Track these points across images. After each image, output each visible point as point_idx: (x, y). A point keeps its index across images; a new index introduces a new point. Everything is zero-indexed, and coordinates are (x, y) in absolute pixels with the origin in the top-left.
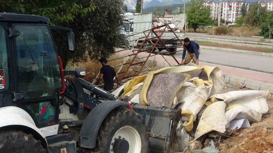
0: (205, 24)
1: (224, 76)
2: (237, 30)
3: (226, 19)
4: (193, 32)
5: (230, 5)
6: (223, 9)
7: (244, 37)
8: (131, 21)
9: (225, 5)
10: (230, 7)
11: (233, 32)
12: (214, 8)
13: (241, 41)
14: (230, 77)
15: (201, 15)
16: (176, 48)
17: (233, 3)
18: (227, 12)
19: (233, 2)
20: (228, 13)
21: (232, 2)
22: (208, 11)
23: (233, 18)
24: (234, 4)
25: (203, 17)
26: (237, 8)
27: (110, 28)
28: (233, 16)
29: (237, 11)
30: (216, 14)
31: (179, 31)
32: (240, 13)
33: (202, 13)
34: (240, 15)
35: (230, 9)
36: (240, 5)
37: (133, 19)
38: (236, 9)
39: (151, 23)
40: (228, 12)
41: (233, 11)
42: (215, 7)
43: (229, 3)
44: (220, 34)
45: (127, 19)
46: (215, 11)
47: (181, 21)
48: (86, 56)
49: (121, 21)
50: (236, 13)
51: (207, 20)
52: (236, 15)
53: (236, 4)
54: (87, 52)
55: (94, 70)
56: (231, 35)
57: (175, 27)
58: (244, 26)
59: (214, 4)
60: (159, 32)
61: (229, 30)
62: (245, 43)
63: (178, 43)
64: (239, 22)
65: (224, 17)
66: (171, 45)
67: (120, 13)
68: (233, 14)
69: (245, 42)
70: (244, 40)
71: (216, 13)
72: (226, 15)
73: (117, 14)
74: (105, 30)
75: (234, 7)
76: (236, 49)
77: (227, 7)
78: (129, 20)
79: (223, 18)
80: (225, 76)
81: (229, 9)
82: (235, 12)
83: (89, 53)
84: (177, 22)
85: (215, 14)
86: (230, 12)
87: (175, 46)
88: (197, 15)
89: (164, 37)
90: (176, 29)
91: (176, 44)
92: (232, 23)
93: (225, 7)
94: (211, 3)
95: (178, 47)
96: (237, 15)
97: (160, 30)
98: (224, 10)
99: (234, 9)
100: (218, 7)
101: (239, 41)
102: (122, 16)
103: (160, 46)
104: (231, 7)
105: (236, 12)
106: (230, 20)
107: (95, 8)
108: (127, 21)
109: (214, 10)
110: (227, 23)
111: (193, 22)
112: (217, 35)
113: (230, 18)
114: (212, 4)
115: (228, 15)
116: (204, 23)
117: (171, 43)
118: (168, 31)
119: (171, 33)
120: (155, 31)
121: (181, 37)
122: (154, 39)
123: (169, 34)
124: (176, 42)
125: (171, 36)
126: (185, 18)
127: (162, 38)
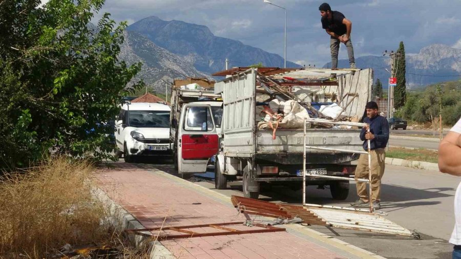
37: (222, 92)
39: (253, 102)
47: (358, 96)
57: (339, 113)
60: (278, 130)
66: (323, 172)
87: (335, 173)
89: (298, 145)
117: (321, 165)
118: (312, 125)
119: (321, 133)
120: (265, 126)
121: (355, 145)
122: (263, 154)
123: (313, 136)
124: (337, 160)
125: (322, 143)
126: (369, 84)
127: (291, 149)
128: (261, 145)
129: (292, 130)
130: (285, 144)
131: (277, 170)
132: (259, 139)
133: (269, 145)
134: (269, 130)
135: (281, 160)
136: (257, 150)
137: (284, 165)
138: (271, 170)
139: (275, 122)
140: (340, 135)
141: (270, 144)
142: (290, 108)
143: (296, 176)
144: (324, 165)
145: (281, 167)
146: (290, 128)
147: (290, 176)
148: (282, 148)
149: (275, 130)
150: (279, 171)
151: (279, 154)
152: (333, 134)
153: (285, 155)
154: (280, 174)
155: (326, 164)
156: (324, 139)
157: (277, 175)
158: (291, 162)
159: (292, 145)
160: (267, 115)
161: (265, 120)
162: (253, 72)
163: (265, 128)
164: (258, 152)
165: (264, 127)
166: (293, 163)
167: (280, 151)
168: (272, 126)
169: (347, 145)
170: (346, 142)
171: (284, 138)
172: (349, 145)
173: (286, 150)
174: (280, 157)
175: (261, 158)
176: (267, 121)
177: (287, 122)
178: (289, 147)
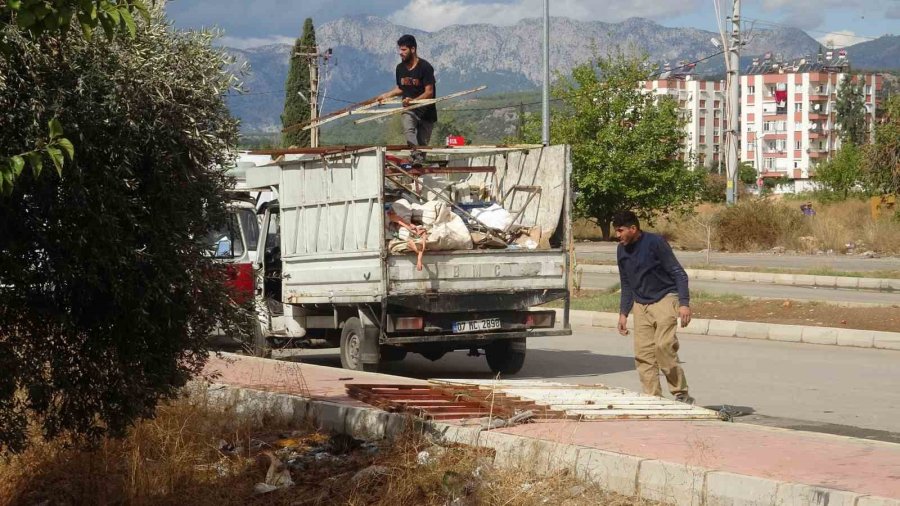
0: (656, 195)
1: (820, 494)
2: (829, 221)
3: (759, 165)
4: (594, 239)
5: (781, 87)
6: (745, 110)
7: (871, 253)
8: (267, 197)
9: (752, 88)
10: (781, 96)
11: (809, 232)
12: (692, 106)
13: (862, 280)
14: (857, 500)
15: (631, 146)
16: (523, 340)
17: (791, 78)
18: (766, 127)
19: (792, 72)
20: (771, 131)
21: (786, 72)
22: (666, 125)
23: (798, 154)
24: (799, 83)
25: (645, 157)
26: (814, 102)
27: (151, 250)
28: (799, 144)
29: (819, 118)
30: (709, 141)
31: (530, 244)
32: (833, 131)
33: (635, 136)
34: (833, 140)
35: (782, 111)
36: (829, 86)
37: (277, 186)
38: (813, 106)
39: (378, 207)
40: (771, 125)
41: (798, 118)
42: (702, 102)
43: (771, 78)
44: (741, 246)
45: (240, 187)
46: (702, 121)
47: (540, 191)
48: (20, 418)
49: (214, 206)
50: (811, 131)
51: (667, 175)
52: (813, 140)
53: (812, 83)
54: (21, 395)
55: (67, 486)
56: (799, 247)
57: (509, 221)
58: (862, 197)
59: (692, 86)
60: (425, 254)
61: (788, 221)
62: (882, 289)
63: (532, 309)
64: (834, 177)
65: (750, 154)
66: (495, 325)
67: (206, 161)
68: (798, 135)
69: (886, 282)
70: (878, 275)
71: (708, 131)
72: (760, 143)
73: (191, 164)
74: (123, 261)
75: (798, 97)
76: (845, 324)
77: (765, 98)
78: (254, 194)
79: (744, 159)
80: (827, 497)
81: (772, 108)
82: (806, 125)
83: (32, 395)
84: (519, 194)
85: (701, 138)
86: (780, 125)
87: (515, 326)
88: (609, 146)
89: (456, 279)
90: (517, 234)
91: (524, 316)
92: (792, 181)
93: (751, 99)
94: (678, 83)
95: (531, 335)
96: (818, 137)
97: (428, 245)
98: (751, 117)
99: (798, 105)
100: (716, 103)
101: (852, 281)
102: (219, 174)
103: (435, 333)
104: (785, 99)
105: (813, 121)
106: (784, 166)
107: (65, 152)
108: (244, 196)
109: (694, 118)
110: (770, 182)
111: (589, 187)
112: (723, 250)
113: (782, 154)
114: (683, 86)
115: (770, 142)
116: (649, 191)
117: (491, 312)
118: (475, 245)
119: (491, 257)
120: (402, 247)
121: (546, 277)
122: (400, 296)
123: (479, 262)
124: (519, 304)
125: (493, 275)
126: (565, 171)
127: (444, 287)
128: (395, 281)
129: (445, 253)
130: (434, 279)
131: (421, 322)
132: (392, 270)
133: (408, 281)
134: (409, 254)
135: (429, 306)
136: (389, 289)
137: (434, 314)
138: (410, 323)
139: (419, 241)
140: (521, 260)
141: (410, 277)
142: (433, 215)
143: (452, 333)
144: (496, 311)
145: (428, 318)
146: (442, 250)
147: (443, 333)
148: (429, 285)
149: (420, 254)
150: (424, 326)
151: (425, 296)
152: (510, 259)
153: (434, 296)
154: (427, 329)
155: (500, 311)
156: (498, 267)
157: (421, 333)
158: (444, 309)
159: (445, 279)
160: (402, 228)
161: (400, 237)
162: (379, 153)
163: (402, 251)
164: (392, 293)
165: (400, 249)
166: (448, 311)
167: (428, 291)
168: (415, 248)
169: (533, 277)
170: (532, 272)
171: (432, 267)
172: (536, 276)
173: (435, 288)
174: (428, 301)
175: (396, 303)
176: (405, 238)
177: (439, 240)
178: (441, 282)
